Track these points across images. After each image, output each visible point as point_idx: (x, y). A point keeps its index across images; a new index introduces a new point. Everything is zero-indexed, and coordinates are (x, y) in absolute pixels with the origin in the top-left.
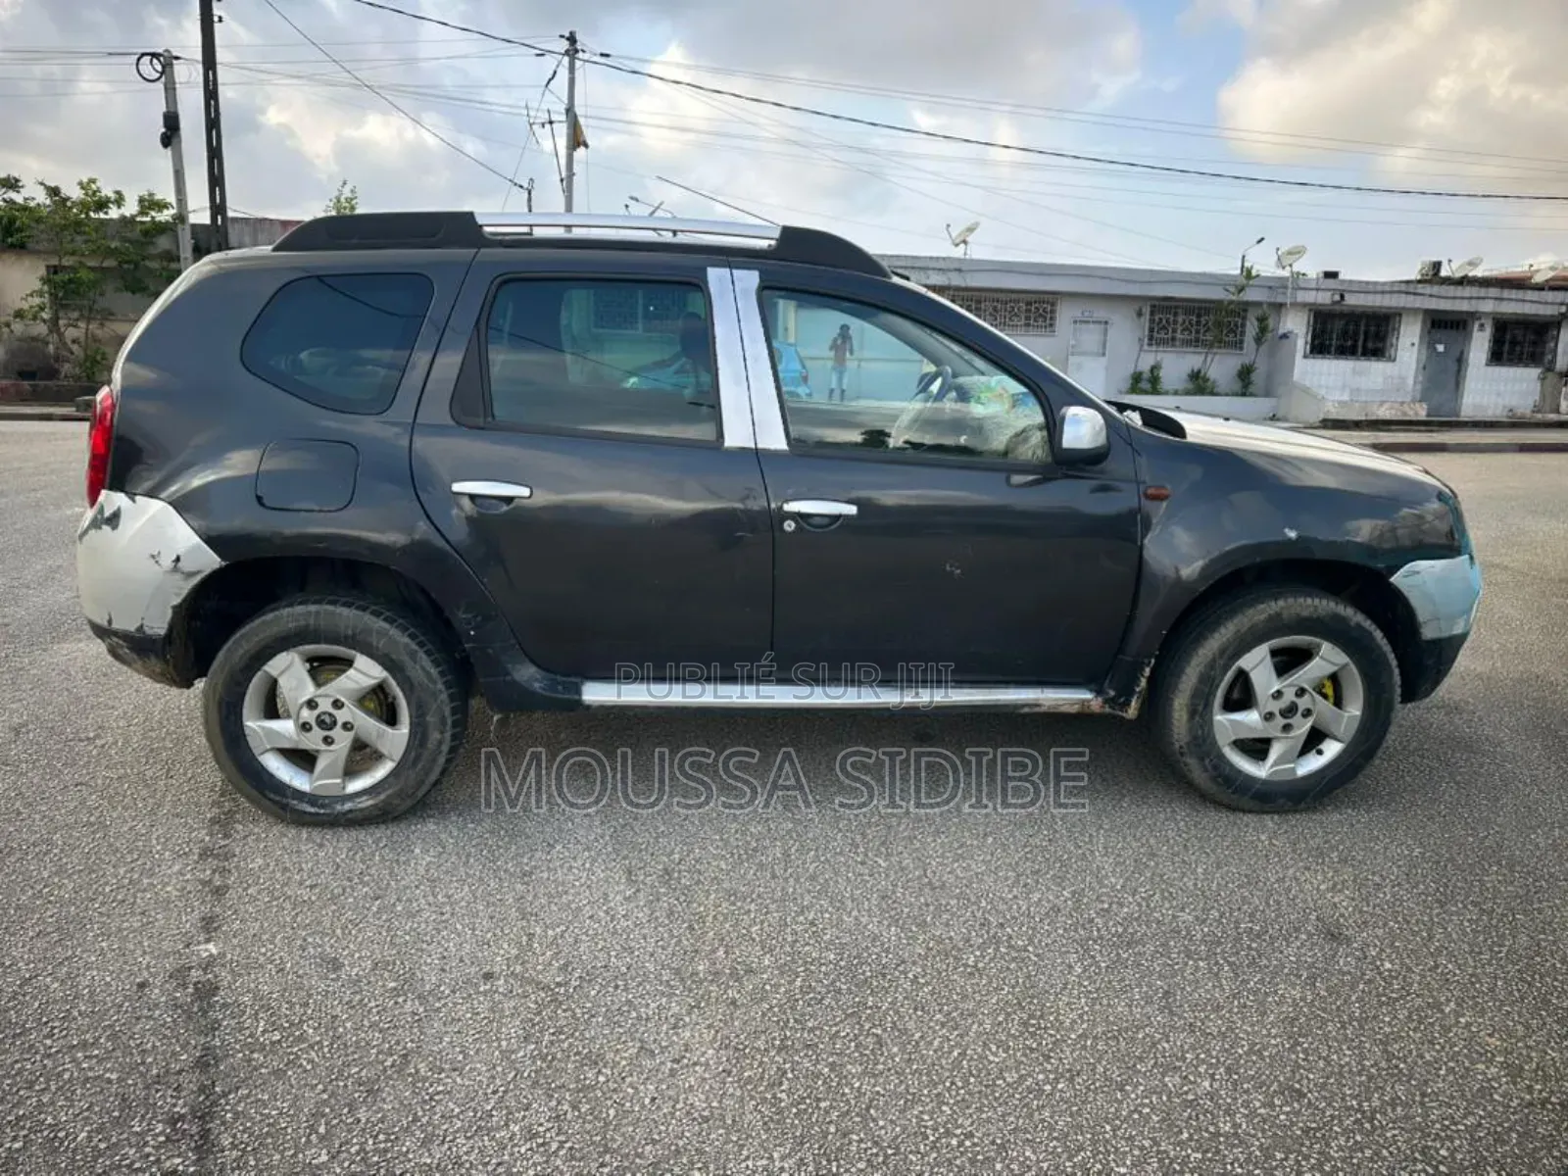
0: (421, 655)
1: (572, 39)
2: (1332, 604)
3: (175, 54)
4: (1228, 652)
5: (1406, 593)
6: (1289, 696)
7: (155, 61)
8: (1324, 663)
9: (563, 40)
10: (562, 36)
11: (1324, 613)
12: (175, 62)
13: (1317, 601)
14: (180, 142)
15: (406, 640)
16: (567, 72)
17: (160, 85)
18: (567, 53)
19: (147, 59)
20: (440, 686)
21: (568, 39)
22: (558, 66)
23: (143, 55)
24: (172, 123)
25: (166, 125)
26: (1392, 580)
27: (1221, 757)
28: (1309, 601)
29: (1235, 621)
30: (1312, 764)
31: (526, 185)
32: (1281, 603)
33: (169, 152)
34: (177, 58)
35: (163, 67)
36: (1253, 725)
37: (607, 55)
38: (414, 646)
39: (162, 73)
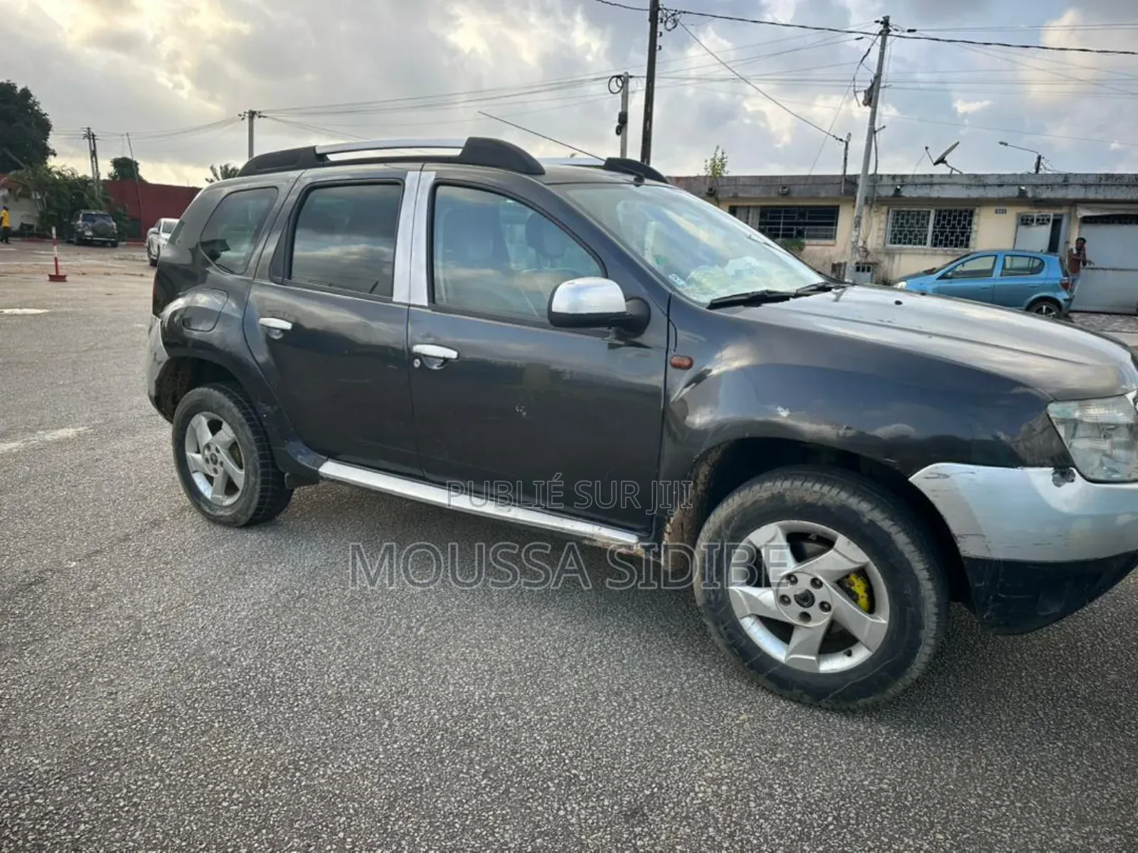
0: (247, 427)
1: (886, 23)
2: (843, 495)
3: (630, 74)
4: (733, 524)
5: (931, 498)
6: (804, 584)
7: (619, 80)
8: (839, 557)
9: (879, 24)
10: (877, 22)
11: (831, 502)
12: (630, 79)
13: (826, 489)
14: (626, 130)
15: (240, 415)
16: (879, 48)
17: (619, 96)
18: (881, 33)
19: (615, 79)
20: (255, 448)
21: (882, 23)
22: (873, 44)
23: (613, 77)
24: (623, 119)
25: (620, 121)
26: (910, 479)
27: (739, 629)
28: (817, 487)
29: (742, 494)
30: (836, 664)
31: (844, 139)
32: (787, 484)
33: (619, 138)
34: (631, 77)
35: (623, 83)
36: (768, 605)
37: (914, 31)
38: (244, 421)
39: (622, 87)
